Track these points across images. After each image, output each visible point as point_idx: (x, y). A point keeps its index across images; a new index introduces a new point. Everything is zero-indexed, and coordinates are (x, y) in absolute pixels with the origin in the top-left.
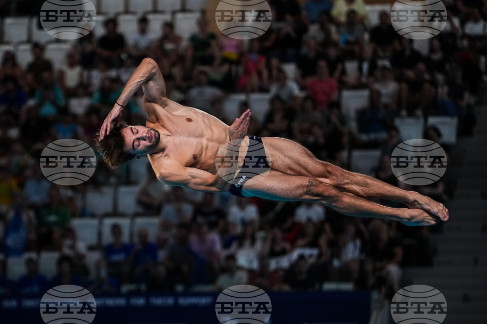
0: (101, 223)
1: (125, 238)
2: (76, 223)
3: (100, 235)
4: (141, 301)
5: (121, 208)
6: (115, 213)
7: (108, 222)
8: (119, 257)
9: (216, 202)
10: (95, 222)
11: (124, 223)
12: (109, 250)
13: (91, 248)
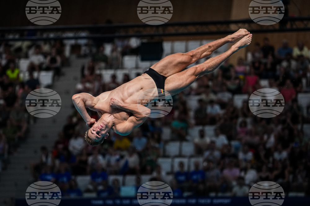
0: (173, 161)
1: (186, 168)
2: (161, 161)
3: (172, 167)
4: (193, 201)
5: (184, 153)
6: (180, 155)
7: (177, 160)
8: (182, 178)
9: (233, 150)
10: (169, 160)
11: (185, 161)
12: (177, 174)
13: (168, 174)
